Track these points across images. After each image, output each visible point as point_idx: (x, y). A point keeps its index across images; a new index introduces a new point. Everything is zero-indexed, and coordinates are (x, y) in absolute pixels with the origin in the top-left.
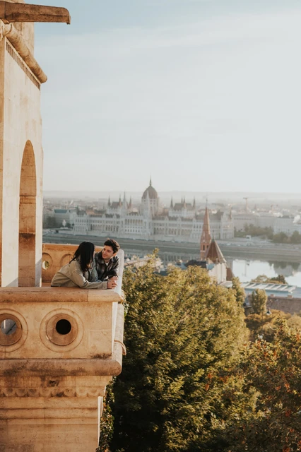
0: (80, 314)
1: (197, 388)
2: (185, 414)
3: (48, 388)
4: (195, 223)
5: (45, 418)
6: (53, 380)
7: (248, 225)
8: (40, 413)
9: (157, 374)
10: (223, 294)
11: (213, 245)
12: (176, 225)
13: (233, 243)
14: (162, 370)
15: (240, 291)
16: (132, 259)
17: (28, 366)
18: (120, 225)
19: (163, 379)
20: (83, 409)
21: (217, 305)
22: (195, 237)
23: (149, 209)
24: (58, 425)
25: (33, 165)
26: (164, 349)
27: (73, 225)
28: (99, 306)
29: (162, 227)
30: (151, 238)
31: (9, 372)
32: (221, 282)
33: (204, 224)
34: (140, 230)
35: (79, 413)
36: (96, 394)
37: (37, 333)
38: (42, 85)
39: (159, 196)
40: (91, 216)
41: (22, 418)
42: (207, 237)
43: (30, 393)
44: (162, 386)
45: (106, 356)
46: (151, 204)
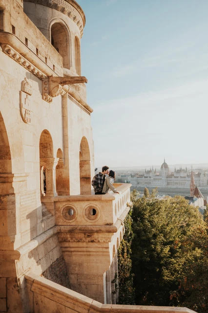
0: (99, 206)
1: (178, 252)
2: (170, 263)
3: (87, 238)
4: (187, 179)
5: (87, 252)
6: (89, 234)
8: (85, 249)
9: (157, 244)
10: (192, 208)
11: (196, 189)
12: (178, 180)
14: (159, 242)
16: (158, 197)
17: (78, 228)
18: (151, 181)
19: (160, 246)
20: (103, 248)
21: (190, 214)
22: (187, 186)
24: (93, 255)
25: (88, 147)
26: (161, 233)
27: (130, 182)
28: (107, 202)
29: (171, 182)
30: (166, 187)
31: (70, 231)
32: (202, 207)
33: (191, 179)
34: (161, 183)
35: (101, 250)
36: (108, 241)
37: (82, 214)
38: (91, 114)
39: (169, 167)
40: (138, 178)
41: (78, 251)
42: (193, 185)
43: (80, 241)
44: (159, 250)
45: (111, 224)
46: (165, 171)
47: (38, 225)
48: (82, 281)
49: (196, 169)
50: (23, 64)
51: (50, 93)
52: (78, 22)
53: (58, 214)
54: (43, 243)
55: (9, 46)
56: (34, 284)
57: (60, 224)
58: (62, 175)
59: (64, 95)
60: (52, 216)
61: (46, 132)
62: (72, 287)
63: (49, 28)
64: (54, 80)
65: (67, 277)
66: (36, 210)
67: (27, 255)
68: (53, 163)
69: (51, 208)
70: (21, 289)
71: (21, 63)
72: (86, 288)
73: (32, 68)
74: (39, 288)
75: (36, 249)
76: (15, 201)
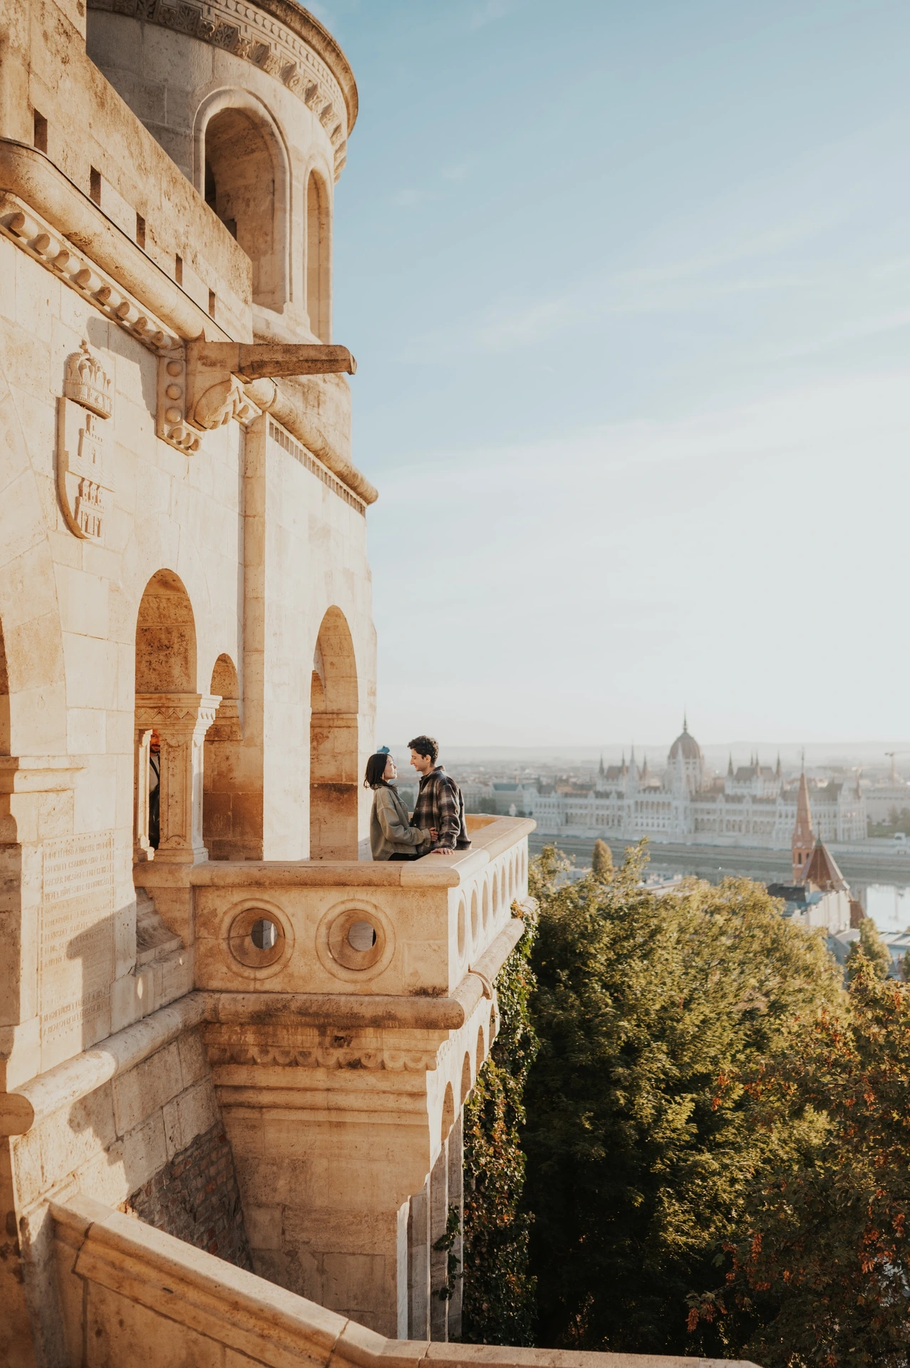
0: (388, 911)
1: (728, 1122)
3: (332, 1050)
4: (781, 806)
5: (329, 1109)
6: (341, 1034)
7: (899, 811)
8: (320, 1098)
9: (639, 1088)
10: (797, 936)
11: (820, 852)
12: (741, 812)
13: (866, 849)
14: (649, 1079)
15: (876, 948)
16: (649, 882)
17: (294, 1006)
18: (624, 814)
19: (650, 1097)
20: (400, 1094)
21: (785, 959)
22: (779, 837)
23: (684, 780)
24: (354, 1125)
26: (656, 1038)
27: (531, 814)
28: (423, 895)
29: (711, 817)
30: (690, 840)
31: (258, 1016)
32: (839, 932)
33: (799, 810)
34: (667, 822)
35: (391, 1102)
36: (421, 1065)
37: (312, 945)
38: (369, 509)
39: (703, 752)
40: (567, 795)
41: (288, 1107)
42: (805, 835)
43: (300, 1059)
44: (648, 1111)
45: (438, 992)
46: (687, 769)
47: (118, 987)
48: (304, 1236)
49: (819, 768)
50: (78, 281)
51: (191, 413)
52: (326, 112)
53: (209, 941)
54: (136, 1066)
55: (18, 201)
56: (90, 1246)
57: (215, 984)
58: (230, 770)
59: (253, 422)
60: (182, 947)
61: (165, 582)
62: (257, 1265)
63: (198, 130)
64: (212, 354)
65: (238, 1217)
66: (111, 918)
67: (64, 1116)
68: (194, 718)
69: (178, 915)
70: (31, 1264)
71: (66, 275)
72: (322, 1271)
73: (115, 299)
74: (113, 1265)
75: (105, 1090)
76: (18, 879)
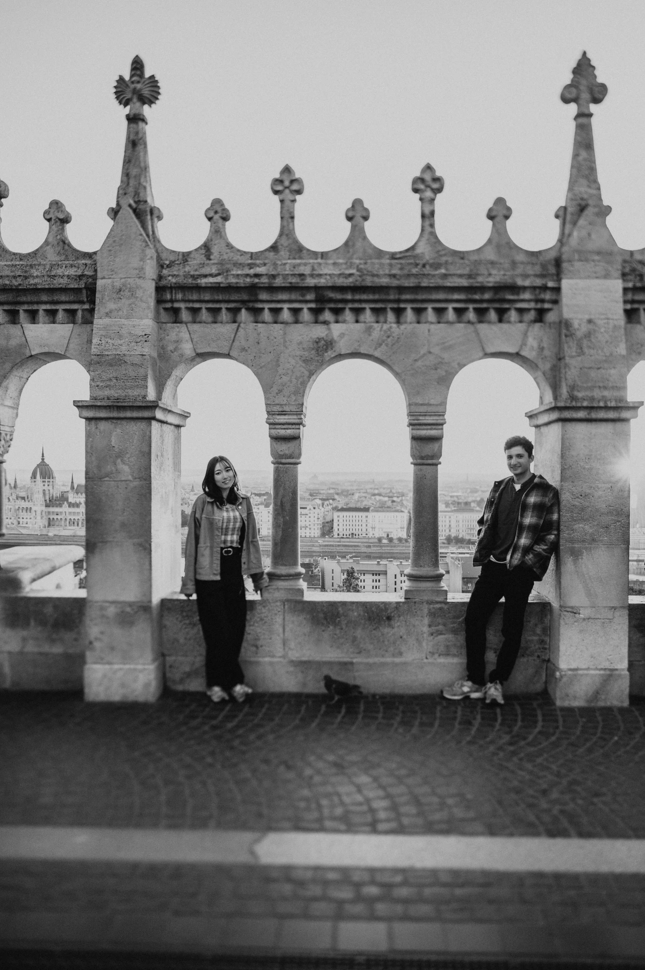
23: (42, 493)
46: (44, 485)
